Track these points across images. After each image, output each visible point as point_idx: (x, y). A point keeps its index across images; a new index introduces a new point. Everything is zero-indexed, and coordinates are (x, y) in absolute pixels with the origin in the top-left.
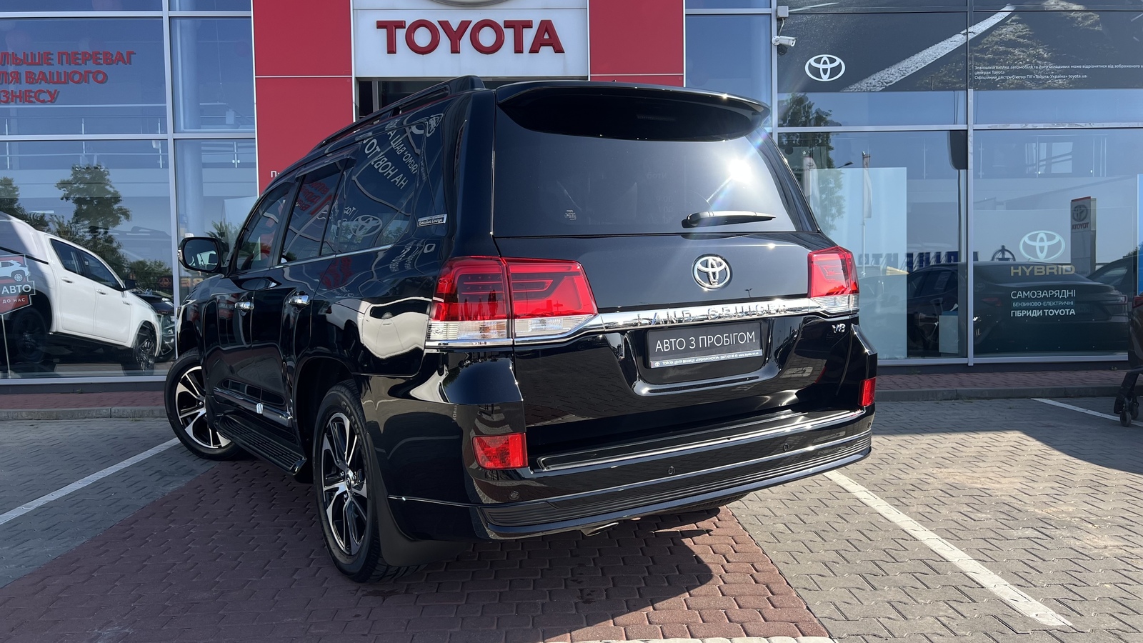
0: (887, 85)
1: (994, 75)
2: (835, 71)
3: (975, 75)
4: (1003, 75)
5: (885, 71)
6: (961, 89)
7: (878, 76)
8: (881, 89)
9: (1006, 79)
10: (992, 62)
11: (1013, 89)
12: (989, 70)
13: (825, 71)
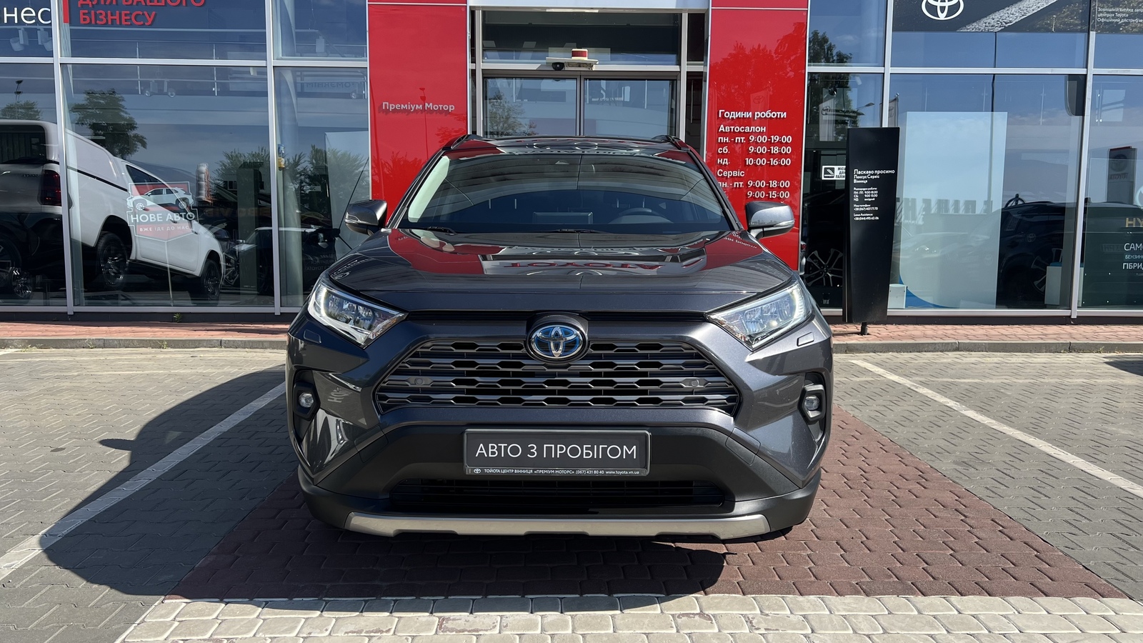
0: (1007, 25)
1: (1117, 18)
2: (953, 9)
3: (1098, 17)
4: (1127, 18)
5: (1005, 11)
6: (1082, 31)
7: (997, 16)
8: (1000, 29)
9: (1130, 22)
10: (1116, 5)
11: (1136, 33)
12: (1112, 12)
13: (943, 9)
